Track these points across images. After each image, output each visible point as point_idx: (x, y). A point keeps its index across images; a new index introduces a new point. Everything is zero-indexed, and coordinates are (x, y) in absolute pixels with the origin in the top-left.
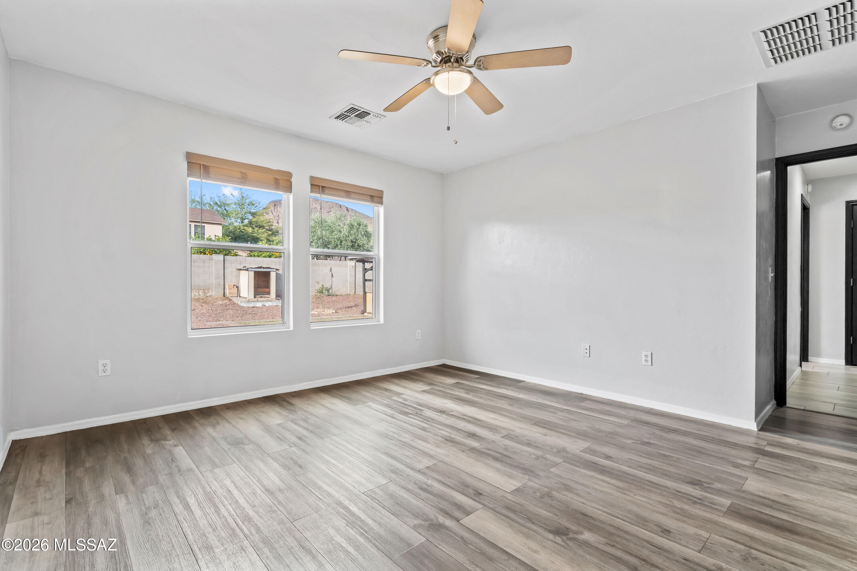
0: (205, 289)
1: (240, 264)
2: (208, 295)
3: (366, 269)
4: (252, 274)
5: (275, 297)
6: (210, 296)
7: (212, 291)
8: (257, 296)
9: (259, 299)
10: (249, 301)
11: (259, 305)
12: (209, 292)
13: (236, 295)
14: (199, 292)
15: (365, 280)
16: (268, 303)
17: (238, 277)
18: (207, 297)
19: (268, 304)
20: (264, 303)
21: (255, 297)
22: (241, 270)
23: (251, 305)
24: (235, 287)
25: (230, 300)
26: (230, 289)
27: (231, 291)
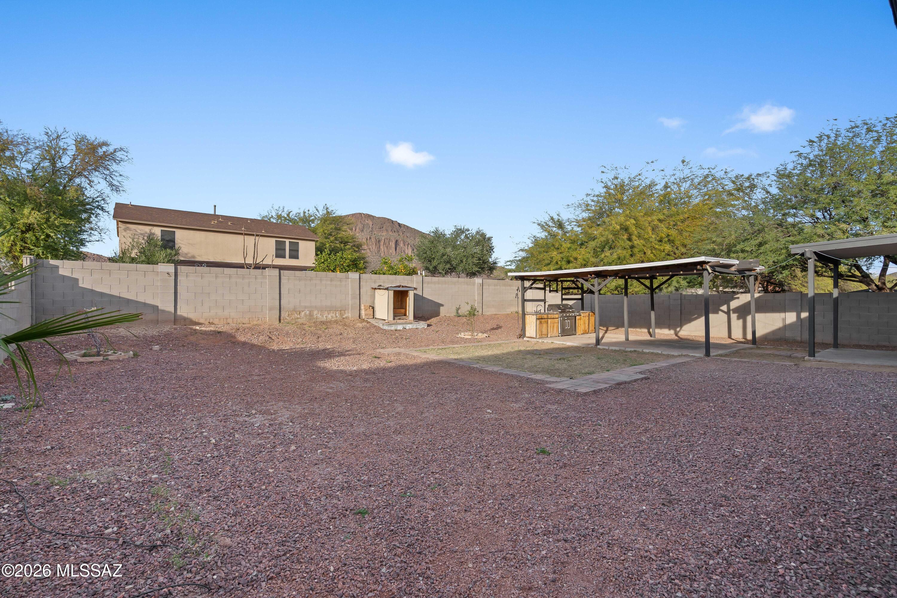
0: (342, 310)
1: (375, 282)
2: (344, 317)
3: (525, 288)
4: (391, 293)
5: (412, 319)
6: (346, 318)
7: (348, 313)
8: (396, 318)
9: (398, 321)
10: (389, 324)
11: (400, 327)
12: (345, 313)
13: (372, 317)
14: (336, 314)
15: (524, 301)
16: (409, 325)
17: (373, 297)
18: (344, 318)
19: (408, 327)
20: (404, 326)
21: (394, 319)
22: (375, 289)
23: (393, 328)
24: (371, 308)
25: (368, 322)
26: (366, 310)
27: (367, 312)
